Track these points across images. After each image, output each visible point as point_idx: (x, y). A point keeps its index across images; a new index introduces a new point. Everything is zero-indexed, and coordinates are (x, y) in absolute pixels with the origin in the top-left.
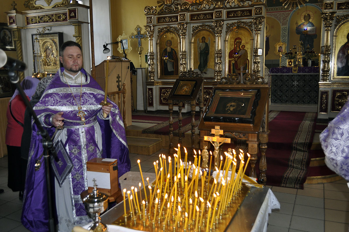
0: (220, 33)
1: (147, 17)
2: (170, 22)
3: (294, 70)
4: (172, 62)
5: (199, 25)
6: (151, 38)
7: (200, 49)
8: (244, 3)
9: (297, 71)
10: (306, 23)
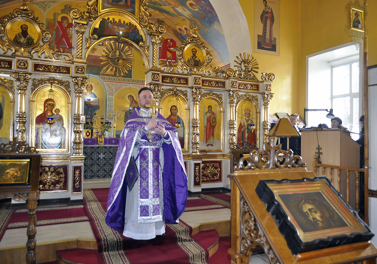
0: (25, 90)
3: (100, 141)
8: (58, 57)
9: (103, 142)
10: (88, 94)
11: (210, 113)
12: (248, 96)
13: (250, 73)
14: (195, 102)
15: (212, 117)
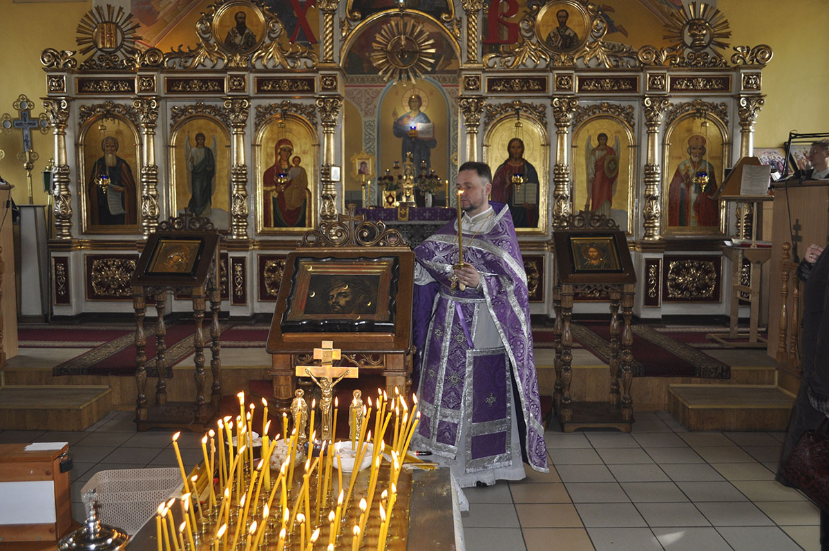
0: (243, 127)
1: (50, 77)
2: (114, 91)
3: (401, 213)
4: (120, 191)
5: (188, 104)
6: (61, 130)
7: (192, 163)
8: (295, 63)
9: (407, 216)
10: (412, 115)
11: (602, 150)
12: (698, 107)
13: (708, 50)
14: (560, 129)
15: (608, 158)
